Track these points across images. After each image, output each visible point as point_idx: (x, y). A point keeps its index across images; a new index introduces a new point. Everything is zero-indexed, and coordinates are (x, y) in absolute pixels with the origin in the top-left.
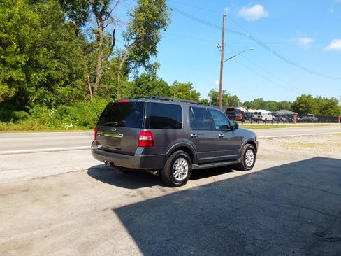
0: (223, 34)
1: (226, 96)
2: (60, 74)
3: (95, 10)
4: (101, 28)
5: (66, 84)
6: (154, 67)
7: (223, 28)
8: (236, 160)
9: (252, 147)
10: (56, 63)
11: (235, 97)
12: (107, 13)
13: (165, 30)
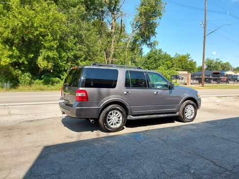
0: (205, 14)
1: (219, 63)
2: (82, 53)
3: (109, 8)
4: (114, 20)
5: (85, 59)
6: (154, 44)
7: (205, 9)
8: (175, 113)
9: (192, 102)
10: (79, 46)
11: (228, 64)
12: (118, 9)
13: (160, 18)
